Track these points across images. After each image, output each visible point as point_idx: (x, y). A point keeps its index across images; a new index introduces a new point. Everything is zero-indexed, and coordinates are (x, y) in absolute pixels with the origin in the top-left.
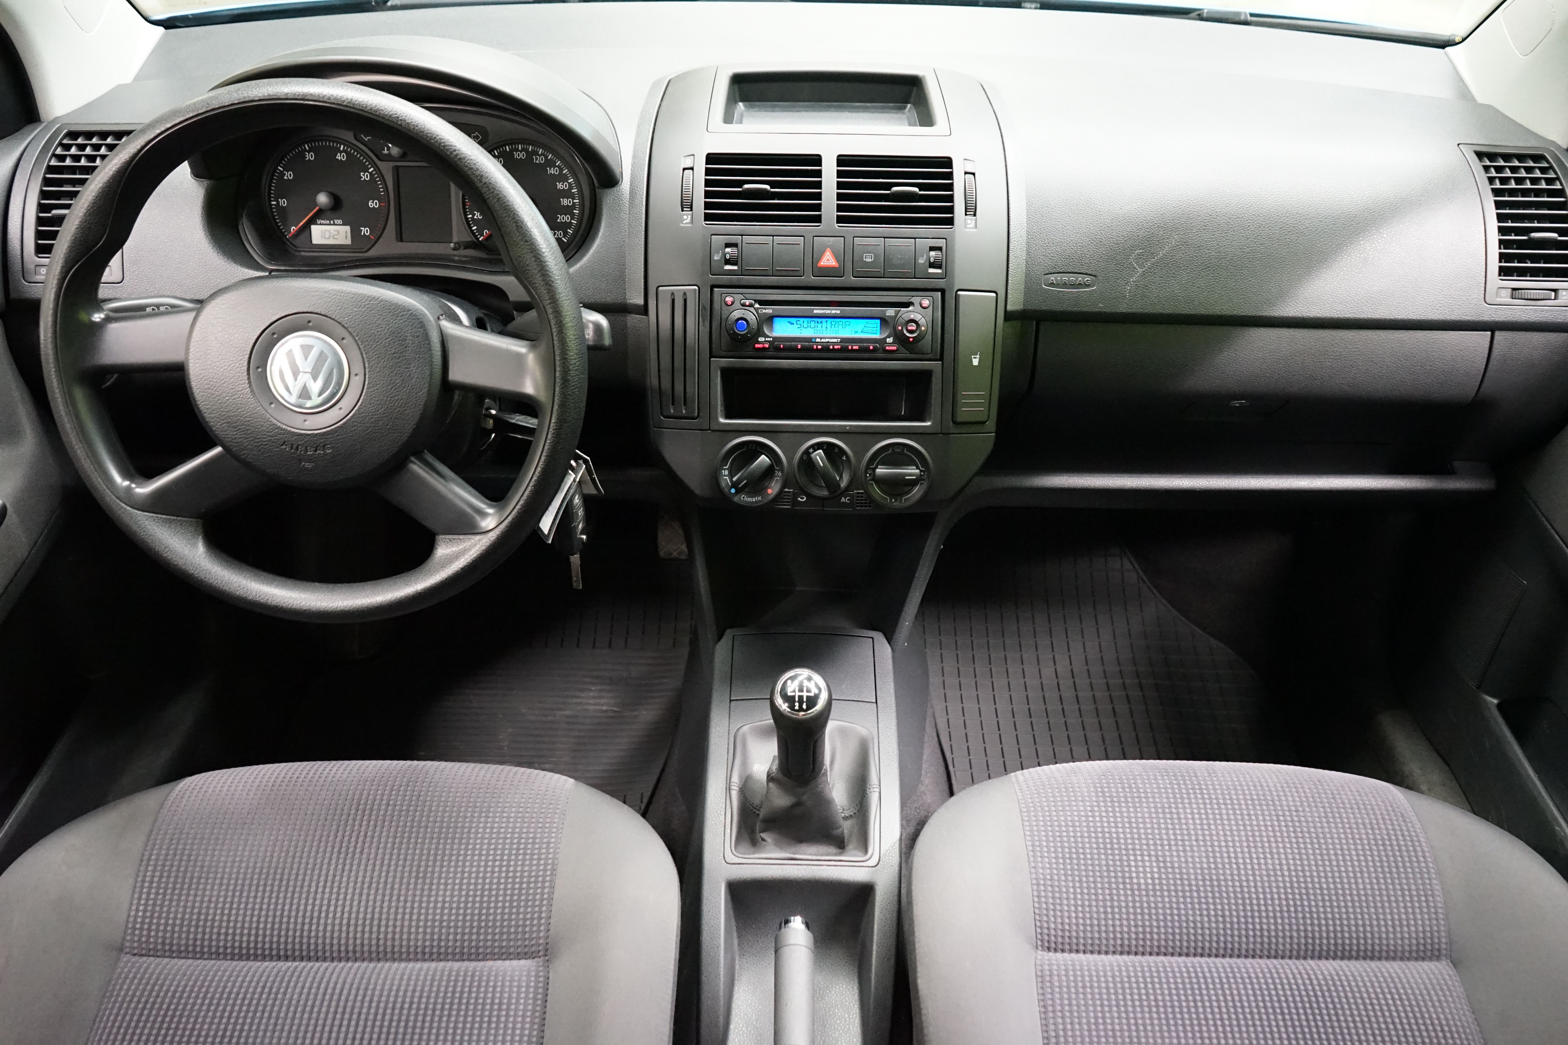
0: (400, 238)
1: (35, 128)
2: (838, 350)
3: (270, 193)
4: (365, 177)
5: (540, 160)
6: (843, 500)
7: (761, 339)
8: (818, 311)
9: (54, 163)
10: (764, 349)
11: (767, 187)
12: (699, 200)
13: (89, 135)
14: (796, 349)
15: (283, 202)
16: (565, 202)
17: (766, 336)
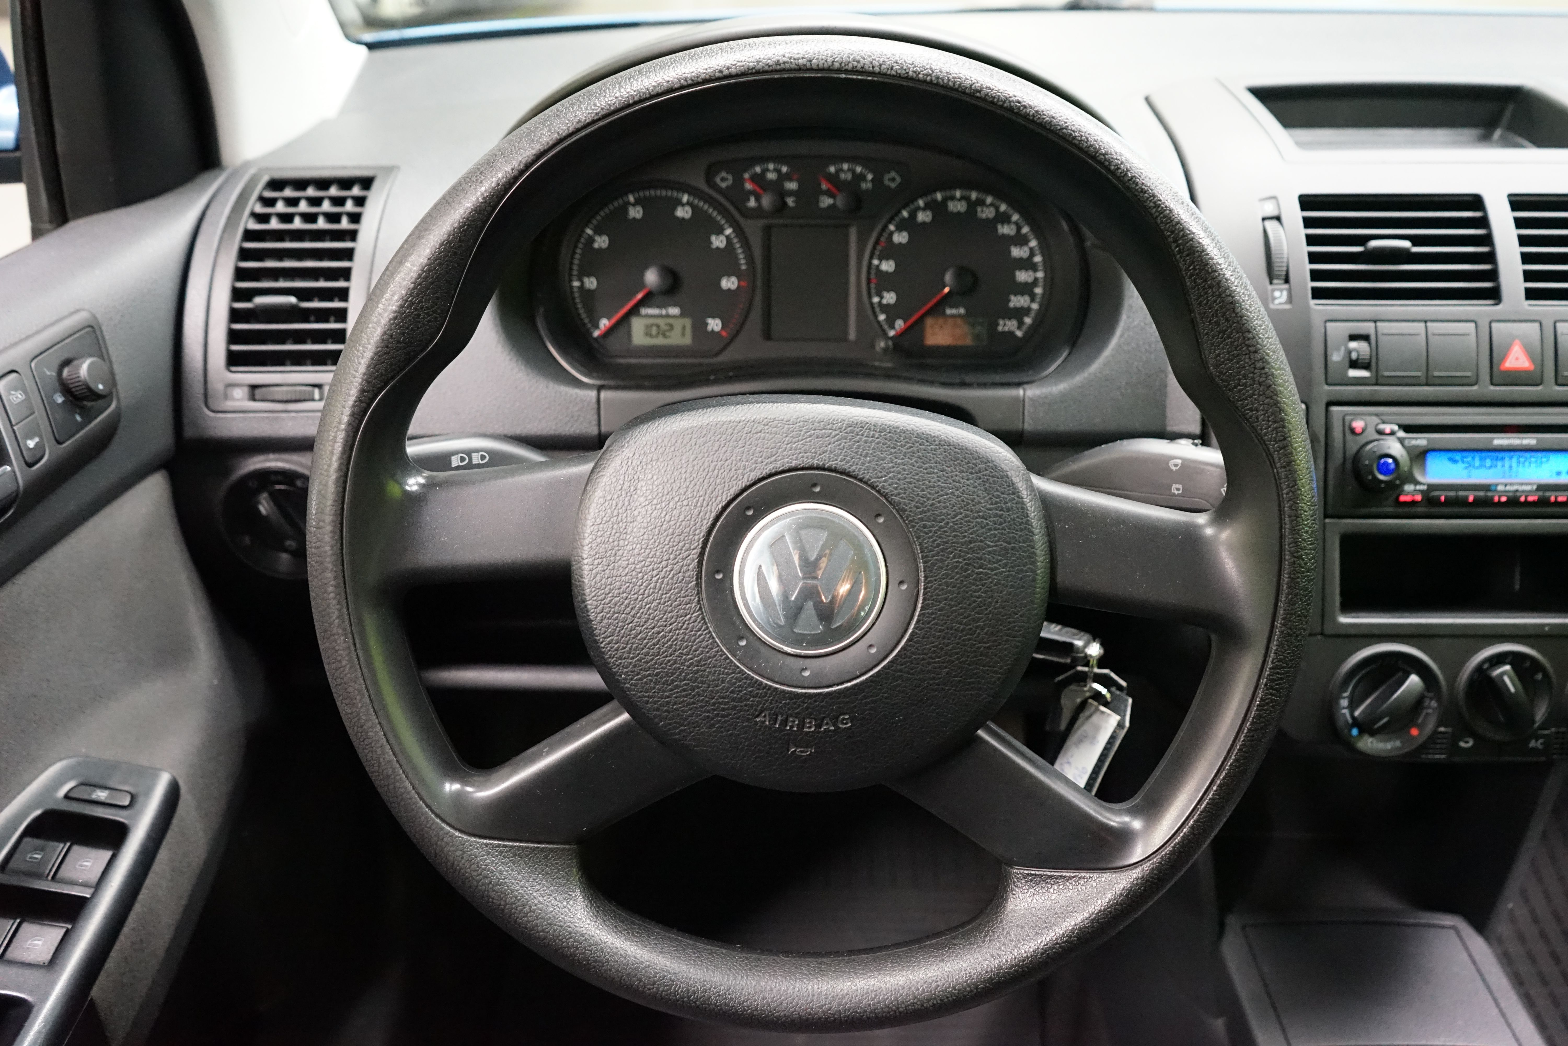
0: (767, 335)
1: (216, 177)
2: (1533, 504)
3: (571, 269)
4: (718, 242)
5: (987, 213)
6: (1532, 744)
7: (1409, 488)
8: (1500, 440)
9: (253, 226)
10: (1413, 503)
11: (1406, 244)
12: (1302, 268)
13: (301, 184)
14: (1463, 502)
15: (591, 283)
16: (1023, 276)
17: (1417, 483)
